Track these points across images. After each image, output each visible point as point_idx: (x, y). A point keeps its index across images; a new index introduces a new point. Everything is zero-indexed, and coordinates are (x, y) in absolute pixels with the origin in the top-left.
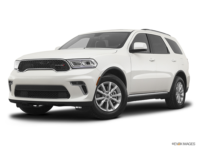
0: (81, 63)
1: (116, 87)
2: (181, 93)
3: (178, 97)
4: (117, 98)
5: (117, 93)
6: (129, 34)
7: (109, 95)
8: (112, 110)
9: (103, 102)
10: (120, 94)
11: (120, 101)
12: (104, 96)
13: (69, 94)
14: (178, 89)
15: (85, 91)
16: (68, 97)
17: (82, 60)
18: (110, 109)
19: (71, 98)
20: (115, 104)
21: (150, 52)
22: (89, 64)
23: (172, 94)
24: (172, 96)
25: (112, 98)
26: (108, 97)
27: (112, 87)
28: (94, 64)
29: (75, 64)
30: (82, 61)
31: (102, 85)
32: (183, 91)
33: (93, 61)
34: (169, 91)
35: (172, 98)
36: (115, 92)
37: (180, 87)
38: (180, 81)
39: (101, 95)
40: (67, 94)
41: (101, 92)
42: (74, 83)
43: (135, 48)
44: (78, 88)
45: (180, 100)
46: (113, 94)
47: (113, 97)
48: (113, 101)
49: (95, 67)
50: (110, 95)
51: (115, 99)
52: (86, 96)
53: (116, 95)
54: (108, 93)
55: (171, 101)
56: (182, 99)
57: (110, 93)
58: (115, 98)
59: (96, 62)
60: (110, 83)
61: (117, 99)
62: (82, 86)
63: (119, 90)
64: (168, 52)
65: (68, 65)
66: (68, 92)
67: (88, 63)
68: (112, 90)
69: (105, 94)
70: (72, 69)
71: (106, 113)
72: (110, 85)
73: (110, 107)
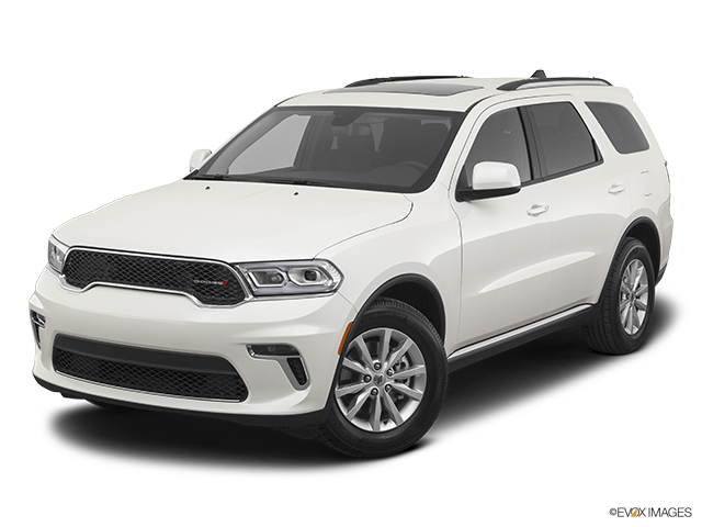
0: (284, 274)
1: (408, 344)
2: (638, 297)
3: (626, 311)
4: (412, 382)
5: (411, 365)
7: (382, 373)
8: (391, 425)
9: (361, 398)
10: (420, 369)
11: (419, 391)
12: (366, 378)
13: (244, 386)
14: (628, 284)
15: (299, 375)
16: (239, 394)
17: (288, 265)
18: (385, 423)
19: (250, 402)
20: (402, 401)
21: (532, 178)
22: (314, 280)
23: (606, 307)
24: (606, 314)
25: (391, 382)
26: (379, 380)
27: (394, 344)
28: (330, 278)
29: (265, 277)
30: (288, 267)
31: (360, 341)
32: (645, 286)
33: (326, 266)
34: (594, 301)
35: (607, 320)
36: (404, 360)
37: (637, 275)
38: (636, 254)
39: (355, 377)
40: (238, 383)
41: (357, 366)
42: (260, 349)
43: (478, 184)
44: (274, 367)
45: (636, 322)
46: (398, 367)
47: (396, 381)
48: (395, 393)
49: (335, 291)
50: (387, 373)
51: (404, 387)
52: (303, 394)
53: (407, 373)
54: (378, 367)
55: (602, 332)
56: (642, 315)
57: (386, 366)
58: (404, 382)
59: (337, 269)
60: (388, 333)
61: (411, 386)
62: (288, 360)
63: (418, 355)
64: (598, 159)
65: (238, 283)
66: (238, 377)
67: (309, 275)
68: (394, 356)
69: (367, 371)
70: (255, 296)
71: (372, 436)
72: (387, 339)
73: (386, 416)
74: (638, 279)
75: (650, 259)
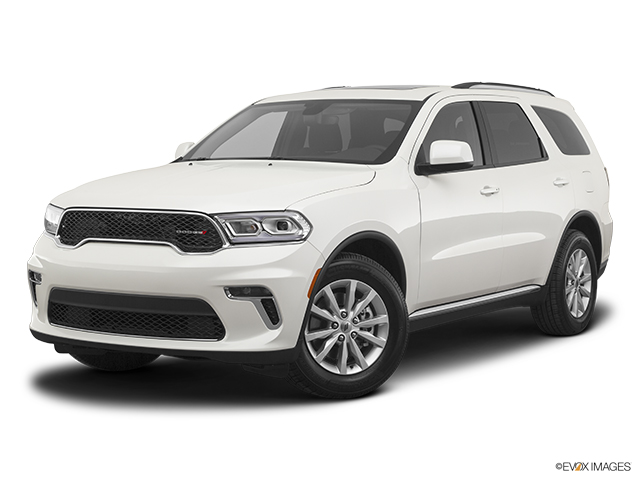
0: (258, 225)
1: (372, 295)
2: (582, 285)
3: (572, 296)
4: (376, 330)
5: (375, 315)
6: (416, 106)
7: (348, 321)
8: (357, 369)
9: (329, 344)
10: (383, 318)
11: (383, 339)
12: (334, 325)
13: (222, 326)
14: (573, 271)
15: (273, 316)
16: (217, 334)
17: (263, 215)
18: (352, 367)
19: (227, 340)
20: (367, 348)
21: (484, 164)
22: (286, 229)
23: (554, 290)
24: (554, 296)
25: (357, 330)
26: (345, 328)
27: (359, 295)
28: (301, 228)
29: (241, 227)
30: (262, 217)
31: (328, 290)
32: (588, 275)
33: (297, 217)
34: (543, 283)
35: (554, 302)
36: (368, 310)
37: (581, 264)
38: (580, 245)
39: (324, 324)
40: (216, 324)
41: (325, 313)
42: (236, 291)
43: (435, 159)
44: (249, 307)
45: (580, 307)
46: (363, 317)
47: (361, 329)
48: (360, 340)
49: (305, 239)
50: (353, 321)
51: (369, 335)
52: (276, 333)
53: (372, 321)
54: (344, 316)
55: (550, 313)
56: (586, 301)
57: (351, 315)
58: (369, 330)
59: (307, 220)
60: (354, 284)
61: (375, 334)
62: (262, 301)
63: (381, 305)
64: (543, 156)
65: (216, 232)
66: (217, 318)
67: (281, 225)
68: (359, 306)
69: (335, 318)
70: (232, 244)
71: (339, 379)
72: (353, 289)
73: (352, 361)
74: (582, 268)
75: (592, 251)
